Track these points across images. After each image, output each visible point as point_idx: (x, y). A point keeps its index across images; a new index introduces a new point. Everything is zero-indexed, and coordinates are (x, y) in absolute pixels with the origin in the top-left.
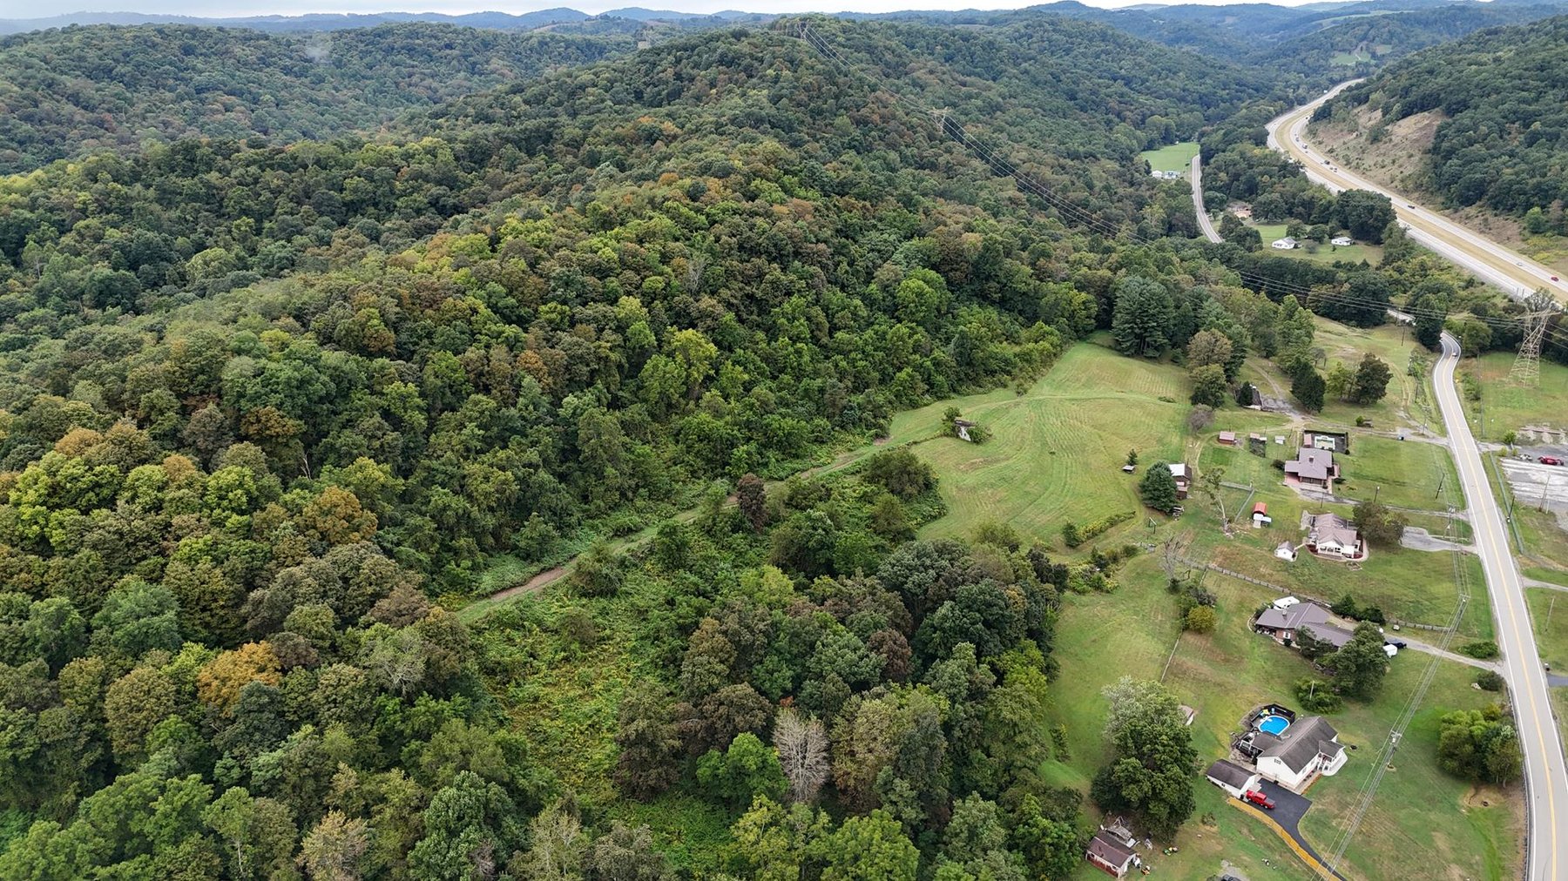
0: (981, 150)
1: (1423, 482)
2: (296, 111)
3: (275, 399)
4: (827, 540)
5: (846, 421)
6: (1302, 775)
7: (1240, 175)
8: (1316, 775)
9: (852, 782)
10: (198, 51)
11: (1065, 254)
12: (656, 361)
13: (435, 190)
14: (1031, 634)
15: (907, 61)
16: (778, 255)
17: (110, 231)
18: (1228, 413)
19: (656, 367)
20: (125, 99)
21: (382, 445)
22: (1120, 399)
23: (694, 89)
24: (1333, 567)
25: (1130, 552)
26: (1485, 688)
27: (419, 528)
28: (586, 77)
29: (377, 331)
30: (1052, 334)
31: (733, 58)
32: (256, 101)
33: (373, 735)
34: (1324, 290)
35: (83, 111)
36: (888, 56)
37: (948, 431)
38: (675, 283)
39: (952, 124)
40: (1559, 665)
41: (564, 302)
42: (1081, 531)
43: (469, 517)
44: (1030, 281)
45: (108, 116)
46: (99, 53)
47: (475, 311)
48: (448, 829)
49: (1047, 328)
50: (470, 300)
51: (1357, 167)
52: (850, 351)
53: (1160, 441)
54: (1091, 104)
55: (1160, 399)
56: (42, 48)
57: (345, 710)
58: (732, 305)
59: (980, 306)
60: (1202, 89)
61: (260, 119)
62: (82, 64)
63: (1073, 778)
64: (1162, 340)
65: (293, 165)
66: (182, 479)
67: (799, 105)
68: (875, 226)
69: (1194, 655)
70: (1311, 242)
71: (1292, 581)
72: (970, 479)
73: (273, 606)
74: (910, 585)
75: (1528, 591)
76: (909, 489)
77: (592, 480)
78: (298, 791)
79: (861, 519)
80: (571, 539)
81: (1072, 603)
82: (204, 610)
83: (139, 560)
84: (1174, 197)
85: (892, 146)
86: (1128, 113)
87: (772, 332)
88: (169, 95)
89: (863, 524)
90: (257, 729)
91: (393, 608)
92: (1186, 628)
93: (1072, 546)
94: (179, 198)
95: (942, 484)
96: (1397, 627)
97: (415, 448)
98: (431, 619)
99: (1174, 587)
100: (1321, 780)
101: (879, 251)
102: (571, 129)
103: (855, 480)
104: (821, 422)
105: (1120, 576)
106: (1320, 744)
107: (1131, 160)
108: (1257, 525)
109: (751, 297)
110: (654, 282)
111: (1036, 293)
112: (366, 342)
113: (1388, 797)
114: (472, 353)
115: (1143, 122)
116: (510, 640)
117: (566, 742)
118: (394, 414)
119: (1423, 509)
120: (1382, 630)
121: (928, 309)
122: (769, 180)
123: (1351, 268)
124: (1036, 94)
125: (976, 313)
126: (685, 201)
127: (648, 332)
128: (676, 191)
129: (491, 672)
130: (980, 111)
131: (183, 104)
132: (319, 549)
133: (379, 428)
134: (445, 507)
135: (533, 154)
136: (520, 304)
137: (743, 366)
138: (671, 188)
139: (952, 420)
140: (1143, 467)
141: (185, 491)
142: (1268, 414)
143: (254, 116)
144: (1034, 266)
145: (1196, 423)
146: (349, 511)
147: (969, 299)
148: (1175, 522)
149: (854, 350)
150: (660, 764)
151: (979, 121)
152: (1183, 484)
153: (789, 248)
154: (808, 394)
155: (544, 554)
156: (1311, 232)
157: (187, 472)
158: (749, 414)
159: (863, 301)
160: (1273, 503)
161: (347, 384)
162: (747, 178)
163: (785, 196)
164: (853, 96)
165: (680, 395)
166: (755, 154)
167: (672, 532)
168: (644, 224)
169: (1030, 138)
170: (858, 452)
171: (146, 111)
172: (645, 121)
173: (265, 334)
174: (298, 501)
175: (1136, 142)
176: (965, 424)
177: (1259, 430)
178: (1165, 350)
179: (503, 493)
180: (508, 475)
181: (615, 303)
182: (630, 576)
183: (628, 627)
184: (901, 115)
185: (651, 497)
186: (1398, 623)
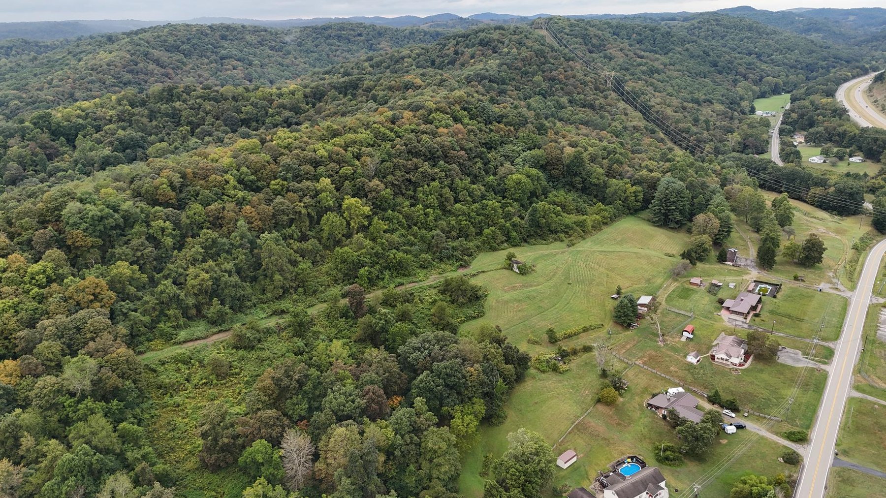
0: (631, 99)
1: (817, 320)
2: (270, 69)
3: (84, 226)
4: (386, 328)
5: (443, 257)
7: (805, 115)
9: (322, 476)
11: (640, 162)
12: (331, 217)
13: (287, 113)
15: (606, 43)
17: (120, 131)
18: (707, 266)
19: (328, 219)
20: (183, 63)
21: (142, 254)
22: (635, 253)
23: (462, 60)
24: (723, 371)
25: (587, 349)
26: (785, 462)
27: (147, 302)
28: (405, 52)
29: (164, 191)
30: (606, 210)
32: (250, 64)
33: (56, 417)
34: (818, 191)
35: (159, 68)
37: (507, 266)
38: (360, 171)
39: (618, 81)
40: (846, 453)
41: (285, 179)
42: (559, 335)
43: (178, 298)
44: (602, 177)
45: (171, 71)
47: (227, 182)
48: (63, 477)
49: (603, 207)
50: (227, 176)
52: (460, 215)
53: (648, 281)
54: (727, 69)
55: (666, 255)
57: (44, 402)
58: (395, 185)
59: (569, 191)
60: (809, 61)
61: (249, 74)
62: (166, 44)
64: (679, 218)
67: (516, 69)
68: (512, 142)
69: (598, 418)
70: (835, 159)
71: (689, 378)
72: (507, 296)
73: (28, 341)
74: (410, 359)
75: (851, 400)
76: (461, 300)
77: (268, 281)
79: (427, 315)
80: (246, 315)
81: (534, 378)
85: (568, 94)
86: (751, 75)
87: (415, 202)
88: (206, 61)
89: (427, 318)
91: (95, 347)
92: (599, 401)
93: (551, 342)
94: (159, 115)
95: (489, 298)
96: (746, 414)
97: (166, 257)
98: (114, 355)
99: (604, 374)
101: (508, 156)
102: (368, 82)
103: (434, 291)
104: (428, 256)
105: (575, 363)
106: (650, 485)
107: (739, 104)
108: (683, 339)
109: (410, 180)
110: (347, 170)
111: (605, 185)
112: (157, 197)
114: (214, 207)
115: (760, 80)
116: (178, 370)
117: (185, 432)
118: (156, 238)
119: (807, 337)
120: (733, 415)
121: (524, 193)
122: (447, 113)
123: (856, 176)
124: (689, 63)
125: (561, 195)
126: (386, 124)
127: (329, 198)
128: (382, 119)
129: (160, 387)
130: (644, 73)
131: (212, 66)
132: (73, 310)
133: (142, 244)
134: (162, 292)
135: (346, 95)
136: (259, 180)
137: (389, 219)
138: (380, 116)
139: (510, 260)
140: (623, 296)
141: (13, 274)
142: (735, 268)
143: (246, 71)
144: (610, 168)
145: (676, 271)
146: (98, 290)
147: (563, 187)
148: (629, 333)
149: (462, 215)
150: (223, 451)
151: (639, 79)
152: (646, 309)
153: (440, 153)
154: (423, 239)
155: (224, 322)
156: (838, 153)
157: (17, 264)
158: (378, 248)
159: (484, 185)
160: (702, 325)
161: (132, 220)
162: (430, 112)
163: (451, 122)
164: (553, 64)
165: (343, 235)
166: (448, 98)
167: (296, 315)
168: (350, 136)
169: (670, 90)
170: (444, 275)
171: (192, 69)
172: (407, 78)
173: (103, 191)
174: (70, 283)
175: (750, 93)
176: (517, 263)
177: (722, 278)
178: (682, 224)
179: (203, 285)
180: (208, 276)
181: (318, 181)
182: (269, 339)
183: (252, 368)
184: (580, 75)
185: (304, 293)
186: (748, 412)
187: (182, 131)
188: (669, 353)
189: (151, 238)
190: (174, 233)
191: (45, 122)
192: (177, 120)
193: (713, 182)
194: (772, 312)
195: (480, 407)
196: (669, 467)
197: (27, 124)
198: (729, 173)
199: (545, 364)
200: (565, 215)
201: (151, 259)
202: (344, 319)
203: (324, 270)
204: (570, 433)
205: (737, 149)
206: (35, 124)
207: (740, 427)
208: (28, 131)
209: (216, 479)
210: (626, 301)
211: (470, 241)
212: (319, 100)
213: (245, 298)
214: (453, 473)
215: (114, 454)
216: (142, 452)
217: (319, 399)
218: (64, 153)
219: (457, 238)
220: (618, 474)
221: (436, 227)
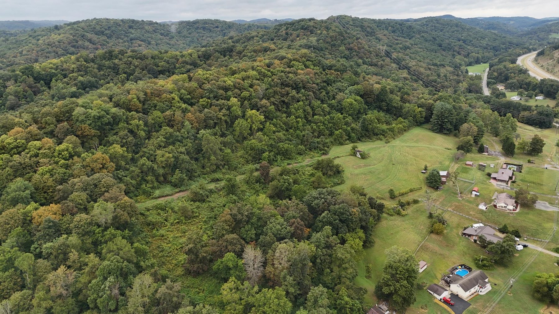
0: (397, 61)
1: (551, 185)
2: (162, 47)
3: (89, 122)
4: (289, 187)
5: (312, 148)
6: (468, 293)
7: (502, 73)
8: (476, 294)
9: (272, 276)
11: (418, 95)
12: (240, 122)
14: (362, 227)
15: (375, 31)
16: (296, 87)
17: (80, 77)
18: (473, 155)
19: (239, 123)
20: (107, 42)
21: (126, 142)
22: (428, 147)
23: (291, 38)
24: (503, 214)
25: (416, 202)
27: (134, 171)
29: (135, 103)
30: (404, 122)
31: (307, 27)
32: (149, 43)
33: (90, 241)
35: (92, 45)
36: (368, 29)
37: (352, 154)
38: (253, 94)
39: (388, 52)
41: (209, 98)
42: (396, 193)
43: (153, 169)
44: (399, 103)
46: (101, 27)
47: (173, 99)
48: (104, 277)
49: (402, 120)
50: (173, 95)
51: (551, 72)
52: (318, 123)
53: (440, 163)
54: (448, 48)
55: (445, 148)
57: (81, 230)
58: (275, 104)
59: (379, 112)
60: (494, 45)
62: (95, 30)
63: (370, 286)
64: (450, 127)
65: (143, 58)
66: (47, 147)
68: (340, 81)
69: (433, 243)
70: (527, 98)
71: (484, 218)
72: (357, 171)
73: (64, 192)
76: (329, 173)
77: (206, 160)
78: (57, 258)
79: (309, 182)
80: (194, 181)
81: (386, 219)
82: (45, 192)
83: (26, 173)
84: (473, 80)
85: (361, 58)
86: (462, 52)
87: (289, 114)
88: (121, 41)
89: (309, 184)
90: (48, 235)
91: (109, 196)
92: (432, 232)
93: (392, 198)
94: (104, 68)
95: (345, 172)
96: (526, 239)
97: (140, 144)
98: (123, 201)
99: (431, 216)
100: (477, 296)
101: (340, 89)
102: (240, 48)
103: (310, 168)
104: (302, 147)
105: (409, 210)
106: (480, 281)
107: (460, 68)
108: (473, 196)
109: (284, 102)
110: (245, 94)
111: (401, 107)
112: (130, 107)
113: (506, 306)
114: (168, 113)
115: (468, 55)
116: (159, 214)
117: (170, 252)
118: (133, 131)
119: (548, 195)
120: (518, 239)
121: (354, 110)
122: (300, 62)
123: (543, 107)
124: (425, 44)
125: (375, 113)
126: (265, 67)
128: (262, 64)
129: (149, 225)
130: (401, 49)
131: (125, 44)
132: (90, 174)
133: (126, 135)
134: (143, 165)
135: (225, 56)
136: (192, 98)
137: (275, 125)
138: (261, 61)
139: (354, 150)
140: (428, 172)
141: (47, 151)
142: (490, 156)
143: (147, 48)
144: (402, 97)
145: (457, 157)
146: (104, 162)
147: (375, 109)
148: (438, 192)
149: (320, 122)
150: (201, 262)
151: (399, 52)
152: (445, 179)
153: (301, 85)
154: (298, 136)
155: (181, 185)
156: (528, 94)
157: (49, 144)
158: (272, 142)
159: (329, 106)
160: (483, 188)
161: (118, 120)
162: (291, 61)
163: (304, 68)
164: (349, 40)
165: (248, 134)
166: (298, 54)
167: (229, 180)
168: (244, 74)
169: (419, 58)
170: (314, 159)
172: (265, 45)
173: (95, 102)
174: (86, 157)
175: (464, 62)
176: (359, 151)
177: (484, 162)
178: (451, 131)
179: (168, 161)
180: (171, 155)
181: (229, 100)
182: (212, 196)
183: (206, 213)
184: (366, 47)
185: (229, 169)
186: (526, 238)
187: (121, 77)
188: (467, 204)
189: (131, 131)
190: (145, 128)
191: (29, 71)
192: (116, 71)
193: (465, 107)
194: (522, 180)
195: (361, 233)
196: (486, 271)
197: (18, 72)
198: (472, 103)
199: (392, 211)
200: (381, 124)
201: (132, 145)
202: (258, 184)
203: (238, 155)
204: (418, 251)
205: (465, 92)
206: (23, 73)
207: (525, 246)
208: (19, 77)
209: (197, 281)
210: (435, 173)
211: (326, 139)
212: (208, 59)
213: (193, 171)
214: (355, 274)
215: (133, 263)
216: (151, 262)
217: (261, 228)
218: (44, 91)
219: (318, 137)
220: (456, 275)
221: (304, 130)
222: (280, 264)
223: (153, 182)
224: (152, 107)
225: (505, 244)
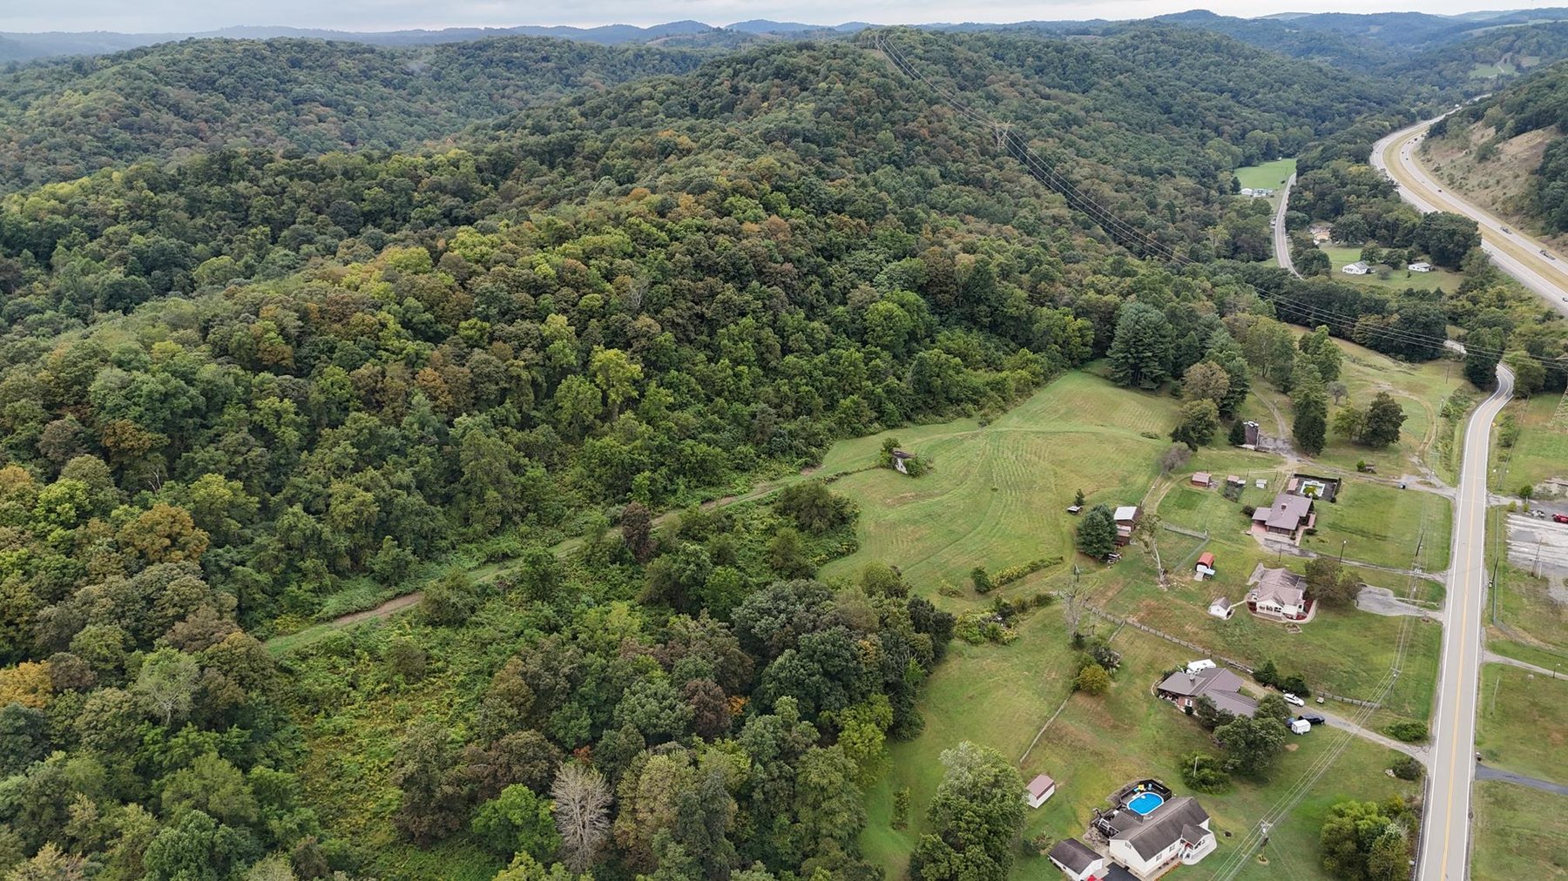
0: (1041, 169)
1: (1408, 537)
2: (386, 122)
3: (135, 411)
4: (700, 577)
5: (776, 451)
6: (1154, 863)
7: (1326, 194)
8: (1175, 863)
9: (631, 843)
10: (304, 64)
11: (1080, 277)
12: (574, 384)
13: (449, 201)
14: (888, 687)
15: (986, 73)
16: (737, 274)
17: (136, 237)
18: (1214, 452)
19: (569, 388)
20: (224, 110)
21: (245, 461)
22: (1094, 434)
23: (746, 103)
24: (1271, 629)
25: (1043, 601)
26: (1399, 776)
27: (264, 548)
28: (644, 90)
29: (271, 345)
30: (1036, 361)
31: (790, 71)
32: (350, 112)
33: (130, 763)
34: (1370, 321)
35: (181, 121)
36: (967, 69)
37: (885, 463)
38: (615, 301)
39: (1015, 139)
40: (1493, 755)
41: (486, 318)
42: (993, 578)
43: (320, 538)
44: (1024, 305)
45: (203, 126)
46: (207, 65)
47: (384, 326)
48: (163, 871)
49: (1031, 356)
51: (1460, 187)
52: (795, 375)
53: (1123, 481)
54: (1188, 118)
55: (1143, 435)
56: (153, 60)
57: (104, 736)
58: (678, 324)
59: (970, 330)
60: (1317, 103)
61: (350, 130)
62: (190, 76)
64: (1158, 371)
65: (319, 175)
66: (13, 492)
67: (845, 118)
68: (865, 245)
69: (1079, 719)
70: (1386, 267)
71: (1219, 643)
72: (893, 515)
73: (60, 625)
74: (756, 630)
75: (1486, 667)
76: (817, 523)
77: (473, 502)
78: (37, 818)
79: (760, 553)
80: (439, 564)
81: (960, 654)
82: (9, 623)
84: (1246, 216)
85: (937, 161)
86: (1227, 128)
87: (714, 354)
88: (267, 106)
89: (761, 559)
90: (13, 751)
91: (186, 632)
92: (1077, 689)
93: (979, 592)
94: (207, 206)
95: (861, 519)
96: (1321, 700)
97: (287, 465)
98: (224, 645)
99: (1078, 642)
100: (1178, 870)
101: (863, 271)
102: (592, 143)
103: (766, 511)
104: (748, 449)
105: (1025, 626)
106: (1186, 827)
107: (1215, 177)
108: (1199, 578)
109: (701, 316)
110: (592, 299)
111: (1030, 317)
112: (258, 357)
114: (365, 370)
115: (1243, 136)
116: (334, 668)
117: (362, 778)
118: (267, 429)
119: (1396, 567)
120: (1301, 702)
121: (897, 334)
122: (751, 197)
123: (1424, 295)
124: (1125, 107)
125: (958, 337)
126: (650, 217)
127: (567, 351)
128: (642, 207)
129: (304, 700)
130: (1055, 124)
131: (279, 115)
132: (135, 568)
133: (245, 442)
134: (291, 528)
135: (552, 167)
136: (438, 319)
137: (673, 386)
138: (638, 203)
139: (890, 451)
140: (1088, 508)
141: (13, 503)
142: (1260, 455)
143: (344, 126)
144: (1033, 289)
145: (1168, 462)
146: (177, 528)
147: (959, 322)
148: (1107, 570)
149: (800, 375)
150: (441, 808)
151: (1049, 135)
152: (1129, 528)
153: (750, 267)
154: (736, 420)
155: (402, 578)
156: (1389, 256)
157: (20, 484)
158: (663, 438)
159: (828, 323)
160: (1226, 553)
161: (221, 398)
162: (725, 195)
163: (763, 214)
164: (906, 110)
165: (596, 417)
166: (750, 170)
167: (535, 561)
168: (590, 240)
169: (1101, 152)
170: (779, 482)
171: (242, 122)
172: (664, 135)
173: (156, 346)
174: (123, 517)
175: (1229, 158)
176: (903, 456)
177: (1242, 472)
178: (1163, 382)
179: (362, 513)
180: (370, 496)
181: (543, 321)
182: (488, 605)
183: (466, 660)
184: (954, 129)
185: (539, 522)
186: (1323, 696)
187: (254, 235)
188: (1179, 602)
189: (259, 430)
190: (298, 419)
192: (241, 215)
193: (1205, 310)
194: (1333, 526)
195: (883, 707)
196: (1209, 796)
198: (1228, 294)
199: (976, 630)
200: (969, 371)
201: (262, 469)
202: (618, 565)
203: (568, 479)
204: (1035, 746)
205: (1223, 252)
207: (1315, 722)
209: (432, 859)
210: (1100, 517)
211: (816, 420)
212: (504, 175)
213: (436, 534)
214: (855, 825)
215: (248, 824)
216: (298, 819)
217: (608, 707)
218: (33, 279)
219: (795, 416)
220: (1128, 812)
221: (756, 397)
222: (652, 811)
223: (319, 575)
224: (322, 352)
225: (1256, 725)
